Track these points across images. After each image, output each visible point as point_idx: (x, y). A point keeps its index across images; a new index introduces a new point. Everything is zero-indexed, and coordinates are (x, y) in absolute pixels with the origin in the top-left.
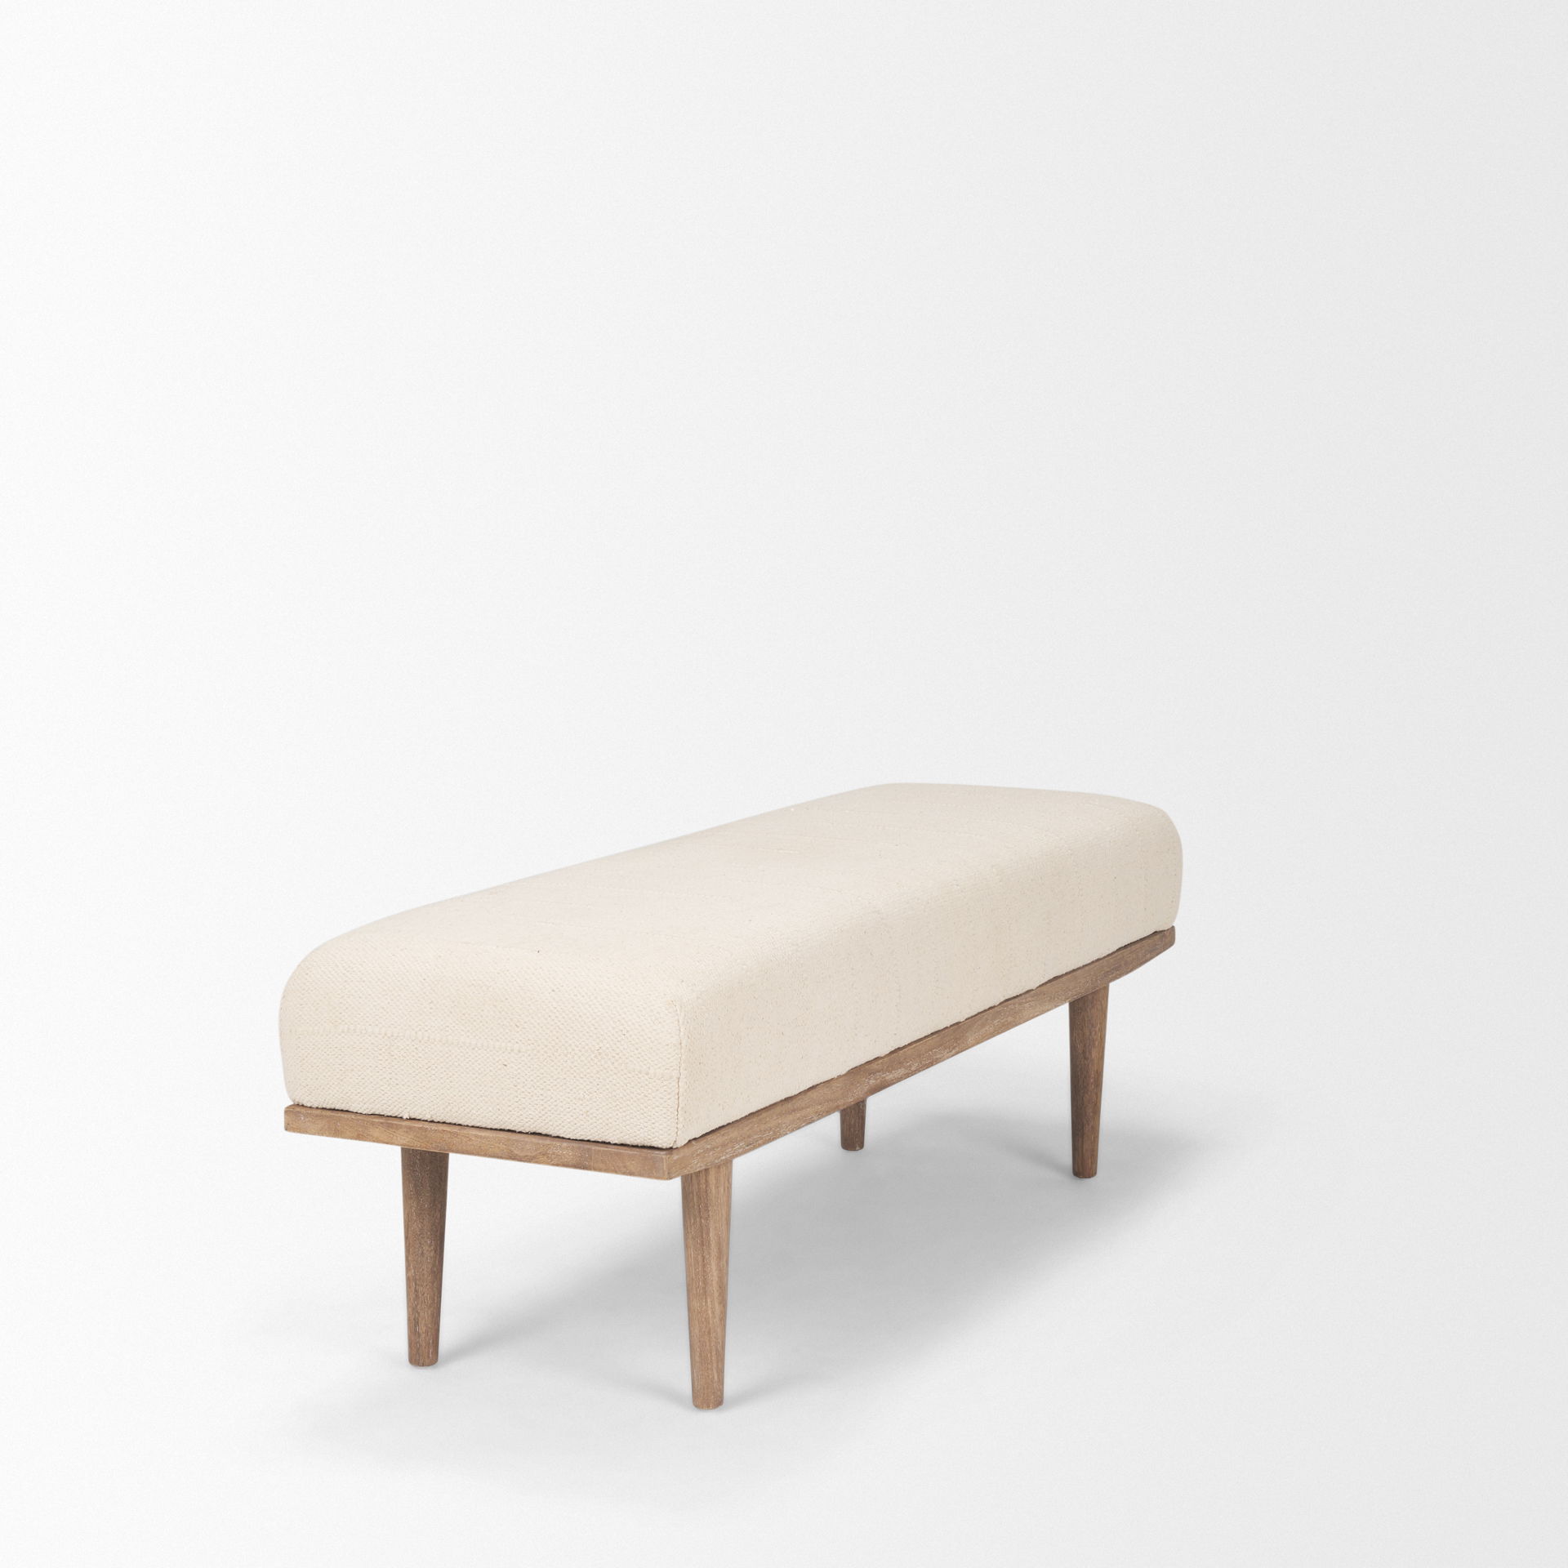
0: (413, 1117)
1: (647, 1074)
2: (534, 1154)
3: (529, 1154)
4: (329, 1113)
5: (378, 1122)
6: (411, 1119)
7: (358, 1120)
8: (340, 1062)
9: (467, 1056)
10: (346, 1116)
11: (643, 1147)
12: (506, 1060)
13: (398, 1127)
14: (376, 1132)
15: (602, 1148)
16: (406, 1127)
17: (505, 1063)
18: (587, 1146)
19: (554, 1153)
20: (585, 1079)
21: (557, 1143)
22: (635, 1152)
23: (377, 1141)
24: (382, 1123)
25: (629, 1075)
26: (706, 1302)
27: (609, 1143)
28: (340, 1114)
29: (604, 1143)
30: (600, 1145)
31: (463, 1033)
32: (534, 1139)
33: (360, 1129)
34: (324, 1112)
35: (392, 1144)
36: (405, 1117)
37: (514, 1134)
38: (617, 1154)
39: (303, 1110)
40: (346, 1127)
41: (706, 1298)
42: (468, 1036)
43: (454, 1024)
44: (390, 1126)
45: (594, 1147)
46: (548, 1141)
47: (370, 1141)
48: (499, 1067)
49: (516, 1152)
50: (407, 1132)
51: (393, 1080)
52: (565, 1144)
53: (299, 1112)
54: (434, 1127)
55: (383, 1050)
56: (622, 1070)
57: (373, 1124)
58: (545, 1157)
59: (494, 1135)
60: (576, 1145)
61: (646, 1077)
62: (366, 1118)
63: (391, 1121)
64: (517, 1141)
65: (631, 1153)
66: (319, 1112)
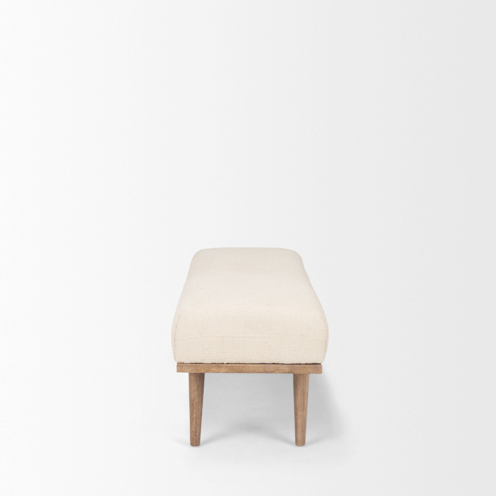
0: (228, 363)
1: (318, 340)
2: (274, 370)
3: (272, 370)
4: (195, 365)
5: (214, 366)
6: (227, 363)
7: (206, 366)
8: (202, 347)
9: (252, 341)
10: (201, 365)
11: (313, 364)
12: (267, 341)
13: (222, 367)
14: (213, 369)
15: (299, 366)
16: (225, 366)
17: (267, 342)
18: (293, 366)
19: (281, 369)
20: (296, 344)
21: (283, 366)
22: (311, 366)
23: (214, 372)
24: (215, 366)
25: (312, 341)
26: (304, 412)
27: (301, 364)
28: (199, 365)
29: (299, 364)
30: (298, 365)
31: (250, 333)
32: (274, 365)
33: (207, 369)
34: (193, 364)
35: (219, 372)
36: (225, 363)
37: (266, 365)
38: (304, 367)
39: (184, 365)
40: (201, 369)
41: (304, 411)
42: (252, 334)
43: (247, 331)
44: (219, 366)
45: (296, 366)
46: (279, 365)
47: (211, 372)
48: (264, 343)
49: (267, 370)
50: (226, 368)
51: (223, 351)
52: (285, 366)
53: (183, 366)
54: (236, 365)
55: (220, 342)
56: (310, 340)
57: (212, 366)
58: (278, 371)
59: (259, 366)
60: (289, 366)
61: (318, 341)
62: (209, 365)
63: (219, 365)
64: (267, 367)
65: (310, 366)
66: (191, 364)
